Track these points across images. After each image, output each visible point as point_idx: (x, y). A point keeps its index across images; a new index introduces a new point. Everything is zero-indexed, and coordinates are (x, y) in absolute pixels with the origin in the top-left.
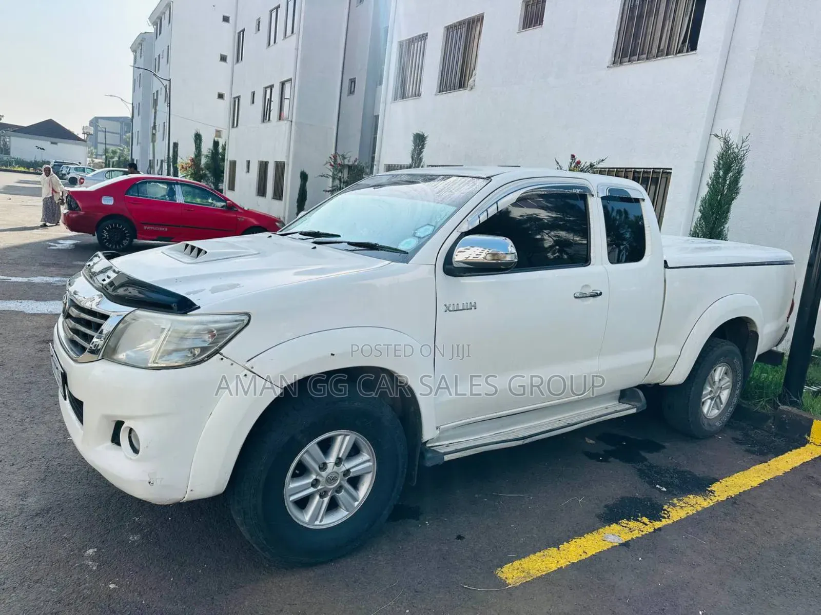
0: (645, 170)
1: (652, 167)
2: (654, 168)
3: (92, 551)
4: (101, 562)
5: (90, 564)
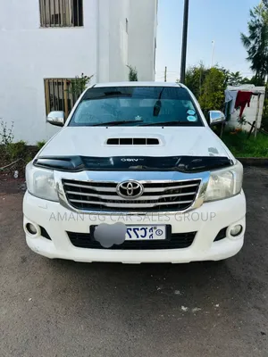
3: (183, 308)
4: (195, 306)
5: (195, 309)
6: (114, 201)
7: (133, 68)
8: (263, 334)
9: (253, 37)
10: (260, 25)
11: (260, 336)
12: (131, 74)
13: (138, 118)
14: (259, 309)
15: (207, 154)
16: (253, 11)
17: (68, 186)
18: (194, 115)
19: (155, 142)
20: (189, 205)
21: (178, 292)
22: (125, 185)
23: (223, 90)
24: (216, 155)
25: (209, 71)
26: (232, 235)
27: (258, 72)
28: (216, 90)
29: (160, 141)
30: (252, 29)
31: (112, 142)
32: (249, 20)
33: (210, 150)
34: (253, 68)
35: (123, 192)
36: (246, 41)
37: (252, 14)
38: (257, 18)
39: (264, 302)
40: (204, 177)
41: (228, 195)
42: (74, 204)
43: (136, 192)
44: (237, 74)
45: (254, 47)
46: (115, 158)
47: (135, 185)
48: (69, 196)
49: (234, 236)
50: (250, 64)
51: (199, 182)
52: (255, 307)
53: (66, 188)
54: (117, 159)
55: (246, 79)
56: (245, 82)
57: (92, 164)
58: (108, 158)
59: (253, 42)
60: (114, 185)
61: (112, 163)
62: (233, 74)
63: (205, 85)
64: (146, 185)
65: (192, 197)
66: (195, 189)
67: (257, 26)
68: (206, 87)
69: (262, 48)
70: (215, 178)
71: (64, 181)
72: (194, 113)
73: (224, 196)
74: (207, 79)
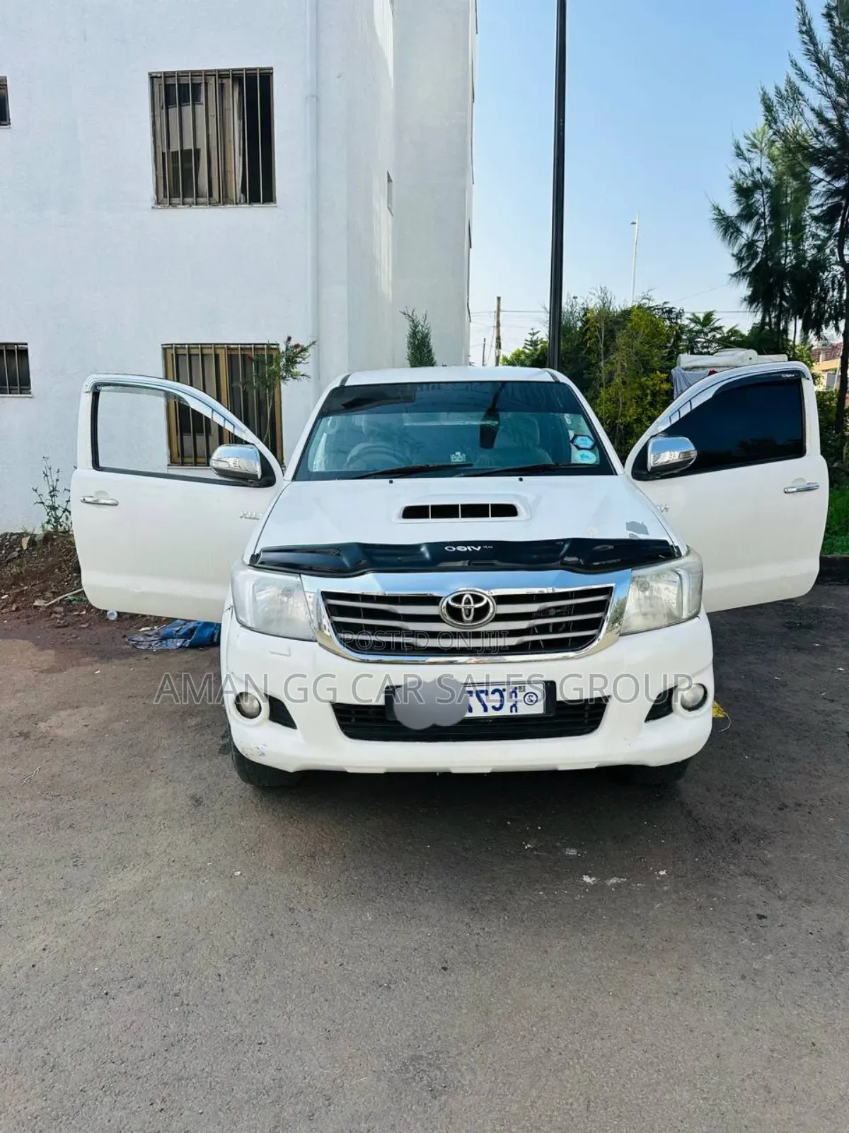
0: (243, 346)
1: (252, 342)
2: (255, 344)
3: (587, 879)
4: (613, 875)
5: (614, 880)
6: (433, 635)
7: (419, 317)
8: (761, 917)
9: (748, 214)
10: (766, 183)
11: (756, 921)
12: (414, 334)
13: (458, 458)
14: (755, 876)
15: (624, 534)
16: (744, 145)
17: (336, 606)
18: (591, 449)
19: (507, 511)
20: (590, 640)
21: (572, 852)
22: (458, 599)
23: (667, 370)
24: (642, 537)
25: (626, 314)
26: (685, 707)
27: (766, 312)
28: (649, 370)
29: (520, 508)
30: (744, 193)
31: (412, 513)
32: (735, 171)
33: (631, 526)
34: (751, 300)
35: (455, 613)
36: (728, 227)
37: (740, 154)
38: (756, 164)
39: (766, 863)
40: (619, 582)
41: (675, 620)
42: (352, 645)
43: (481, 613)
44: (708, 317)
45: (751, 245)
46: (431, 546)
47: (478, 599)
48: (338, 627)
49: (690, 709)
50: (744, 289)
51: (608, 591)
52: (746, 873)
53: (332, 610)
54: (436, 548)
55: (733, 332)
56: (732, 341)
57: (382, 559)
58: (417, 547)
59: (747, 230)
60: (434, 601)
61: (427, 555)
62: (695, 320)
63: (616, 357)
64: (501, 600)
65: (597, 624)
66: (603, 606)
67: (756, 185)
68: (617, 363)
69: (773, 245)
70: (644, 587)
71: (326, 595)
72: (590, 443)
73: (665, 621)
74: (620, 340)
